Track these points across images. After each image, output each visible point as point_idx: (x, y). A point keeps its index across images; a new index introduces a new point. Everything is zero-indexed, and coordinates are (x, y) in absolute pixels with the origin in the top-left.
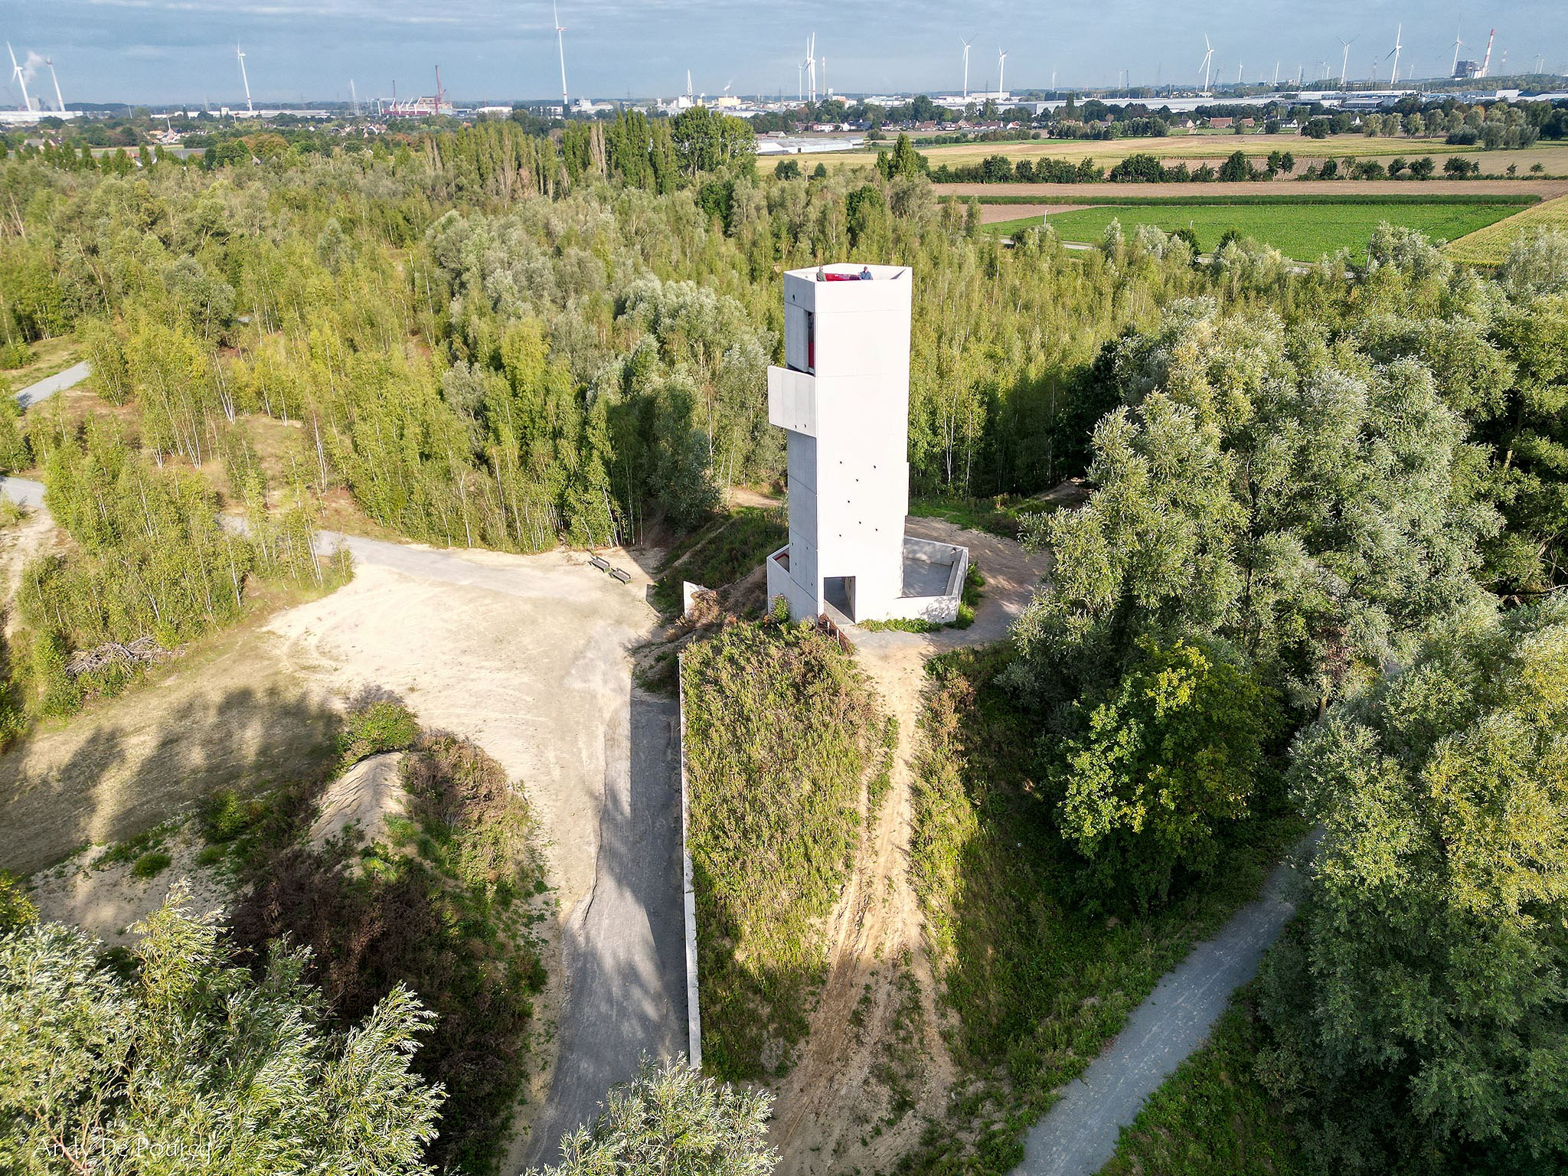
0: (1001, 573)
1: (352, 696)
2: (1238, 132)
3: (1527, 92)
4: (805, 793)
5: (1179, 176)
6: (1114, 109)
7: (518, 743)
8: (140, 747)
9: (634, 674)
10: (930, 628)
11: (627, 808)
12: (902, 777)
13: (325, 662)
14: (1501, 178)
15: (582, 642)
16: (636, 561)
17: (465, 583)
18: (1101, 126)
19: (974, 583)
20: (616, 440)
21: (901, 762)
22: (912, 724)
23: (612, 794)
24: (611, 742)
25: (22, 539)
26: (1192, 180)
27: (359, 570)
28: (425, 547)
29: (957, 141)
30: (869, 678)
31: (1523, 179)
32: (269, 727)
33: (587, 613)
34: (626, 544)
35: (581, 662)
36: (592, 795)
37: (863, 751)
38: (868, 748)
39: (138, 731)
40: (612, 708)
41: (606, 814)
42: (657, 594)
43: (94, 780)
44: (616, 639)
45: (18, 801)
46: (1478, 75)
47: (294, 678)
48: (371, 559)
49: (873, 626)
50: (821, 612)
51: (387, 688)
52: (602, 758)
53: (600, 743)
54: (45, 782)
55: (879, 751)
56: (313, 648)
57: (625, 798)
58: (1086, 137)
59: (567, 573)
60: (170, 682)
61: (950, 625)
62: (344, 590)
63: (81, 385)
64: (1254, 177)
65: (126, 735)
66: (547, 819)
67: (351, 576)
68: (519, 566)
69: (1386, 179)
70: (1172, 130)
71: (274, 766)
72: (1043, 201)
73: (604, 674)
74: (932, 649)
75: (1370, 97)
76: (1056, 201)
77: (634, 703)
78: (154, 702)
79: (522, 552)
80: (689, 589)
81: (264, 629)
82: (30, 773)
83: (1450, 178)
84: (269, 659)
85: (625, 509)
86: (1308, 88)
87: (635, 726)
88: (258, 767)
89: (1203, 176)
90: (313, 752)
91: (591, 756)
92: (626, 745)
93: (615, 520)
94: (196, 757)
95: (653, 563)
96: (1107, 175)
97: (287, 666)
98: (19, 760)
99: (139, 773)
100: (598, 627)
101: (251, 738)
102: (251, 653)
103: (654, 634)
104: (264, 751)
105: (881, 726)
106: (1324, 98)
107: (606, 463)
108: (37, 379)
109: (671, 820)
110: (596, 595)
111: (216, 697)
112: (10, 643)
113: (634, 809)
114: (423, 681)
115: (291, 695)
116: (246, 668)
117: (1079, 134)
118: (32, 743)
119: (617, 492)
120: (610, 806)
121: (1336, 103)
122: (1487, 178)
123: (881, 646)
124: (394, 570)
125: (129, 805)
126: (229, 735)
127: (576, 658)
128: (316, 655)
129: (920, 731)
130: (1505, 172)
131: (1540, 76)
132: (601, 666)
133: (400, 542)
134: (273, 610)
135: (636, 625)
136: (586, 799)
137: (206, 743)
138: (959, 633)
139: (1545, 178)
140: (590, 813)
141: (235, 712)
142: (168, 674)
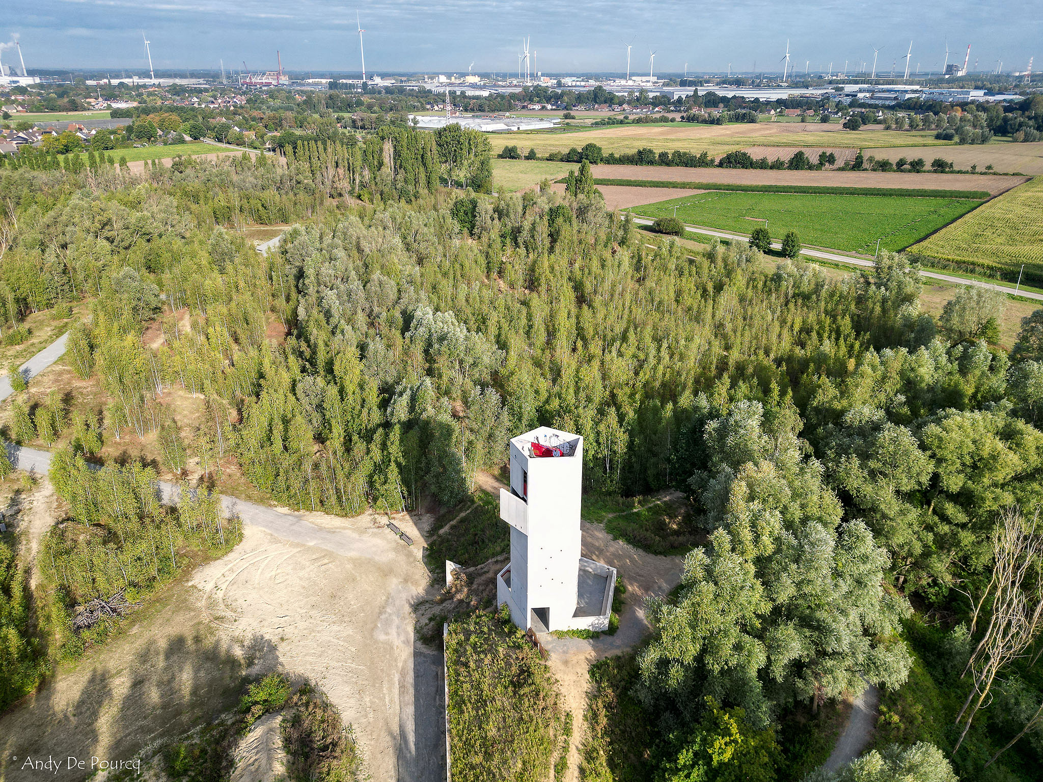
0: (636, 581)
1: (245, 644)
2: (803, 121)
3: (990, 92)
4: (518, 770)
5: (762, 165)
6: (724, 100)
7: (347, 689)
8: (120, 686)
9: (415, 628)
10: (593, 636)
11: (412, 746)
12: (574, 759)
13: (228, 614)
14: (967, 172)
15: (384, 598)
16: (416, 524)
17: (311, 544)
18: (716, 113)
19: (620, 591)
20: (405, 454)
21: (574, 748)
22: (581, 717)
23: (403, 734)
24: (402, 687)
25: (35, 503)
26: (771, 168)
27: (247, 531)
28: (285, 510)
29: (621, 122)
30: (557, 681)
31: (981, 174)
32: (197, 670)
33: (386, 571)
34: (410, 510)
35: (383, 617)
36: (391, 733)
37: (552, 738)
38: (555, 736)
39: (119, 673)
40: (403, 658)
41: (400, 752)
42: (429, 556)
43: (95, 715)
44: (404, 596)
45: (51, 733)
46: (960, 74)
47: (211, 628)
48: (253, 521)
49: (560, 635)
50: (529, 626)
51: (267, 637)
52: (397, 702)
53: (396, 691)
54: (65, 716)
55: (561, 738)
56: (220, 600)
57: (411, 738)
58: (705, 122)
59: (374, 535)
60: (135, 630)
61: (604, 632)
62: (238, 548)
63: (61, 360)
64: (811, 167)
65: (112, 676)
66: (366, 757)
67: (241, 536)
68: (345, 528)
69: (894, 171)
70: (760, 116)
71: (202, 704)
72: (674, 185)
73: (398, 627)
74: (593, 654)
75: (889, 91)
76: (684, 186)
77: (417, 654)
78: (127, 647)
79: (346, 515)
80: (450, 566)
81: (190, 584)
82: (56, 708)
83: (935, 171)
84: (194, 610)
85: (410, 493)
86: (850, 82)
87: (417, 676)
88: (193, 705)
89: (777, 165)
90: (224, 692)
91: (391, 701)
92: (411, 691)
93: (404, 498)
94: (154, 695)
95: (427, 527)
96: (717, 162)
97: (205, 617)
98: (48, 698)
99: (122, 710)
100: (394, 583)
101: (186, 678)
102: (183, 605)
103: (427, 592)
104: (195, 692)
105: (563, 719)
106: (861, 91)
107: (399, 465)
108: (33, 354)
109: (440, 758)
110: (391, 555)
111: (163, 644)
112: (35, 594)
113: (417, 749)
114: (289, 631)
115: (208, 642)
116: (180, 618)
117: (700, 120)
118: (55, 682)
119: (405, 482)
120: (403, 746)
121: (868, 95)
122: (959, 172)
123: (564, 652)
124: (269, 531)
125: (118, 736)
126: (173, 678)
127: (380, 613)
128: (222, 606)
129: (585, 723)
130: (969, 169)
131: (998, 76)
132: (396, 621)
133: (270, 505)
134: (195, 566)
135: (416, 583)
136: (388, 738)
137: (159, 684)
138: (609, 639)
139: (995, 174)
140: (391, 751)
141: (175, 658)
142: (133, 623)
